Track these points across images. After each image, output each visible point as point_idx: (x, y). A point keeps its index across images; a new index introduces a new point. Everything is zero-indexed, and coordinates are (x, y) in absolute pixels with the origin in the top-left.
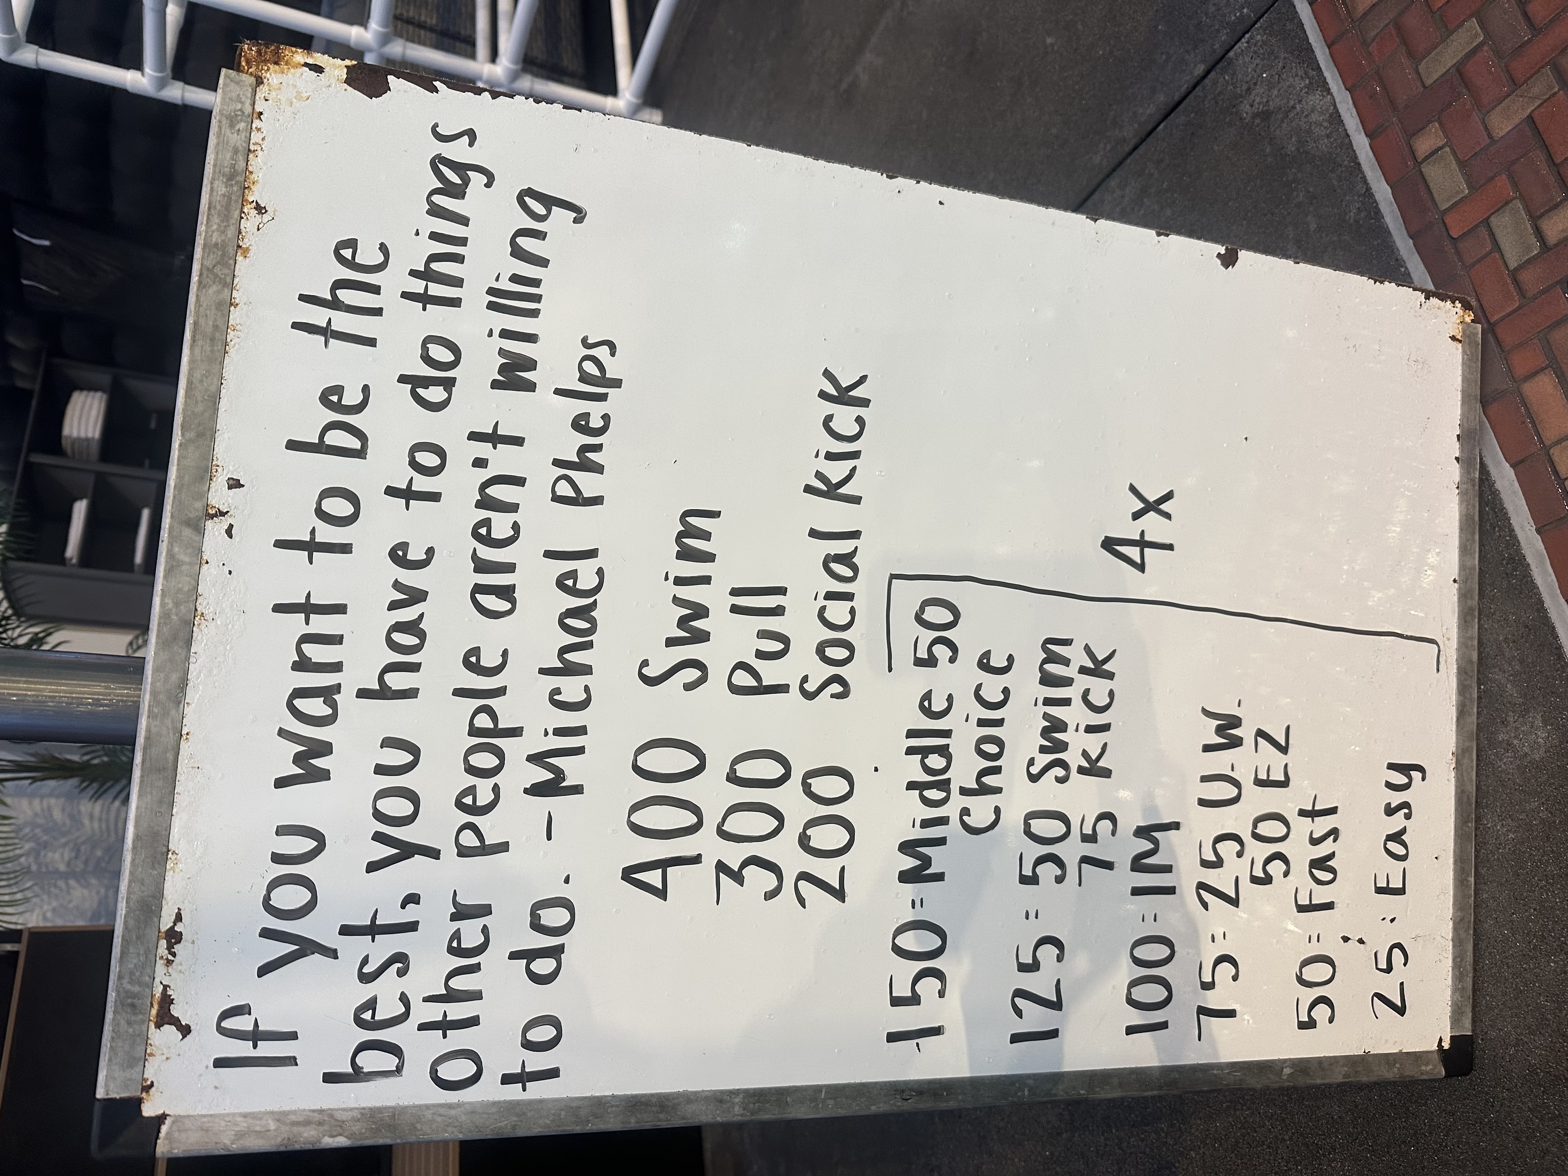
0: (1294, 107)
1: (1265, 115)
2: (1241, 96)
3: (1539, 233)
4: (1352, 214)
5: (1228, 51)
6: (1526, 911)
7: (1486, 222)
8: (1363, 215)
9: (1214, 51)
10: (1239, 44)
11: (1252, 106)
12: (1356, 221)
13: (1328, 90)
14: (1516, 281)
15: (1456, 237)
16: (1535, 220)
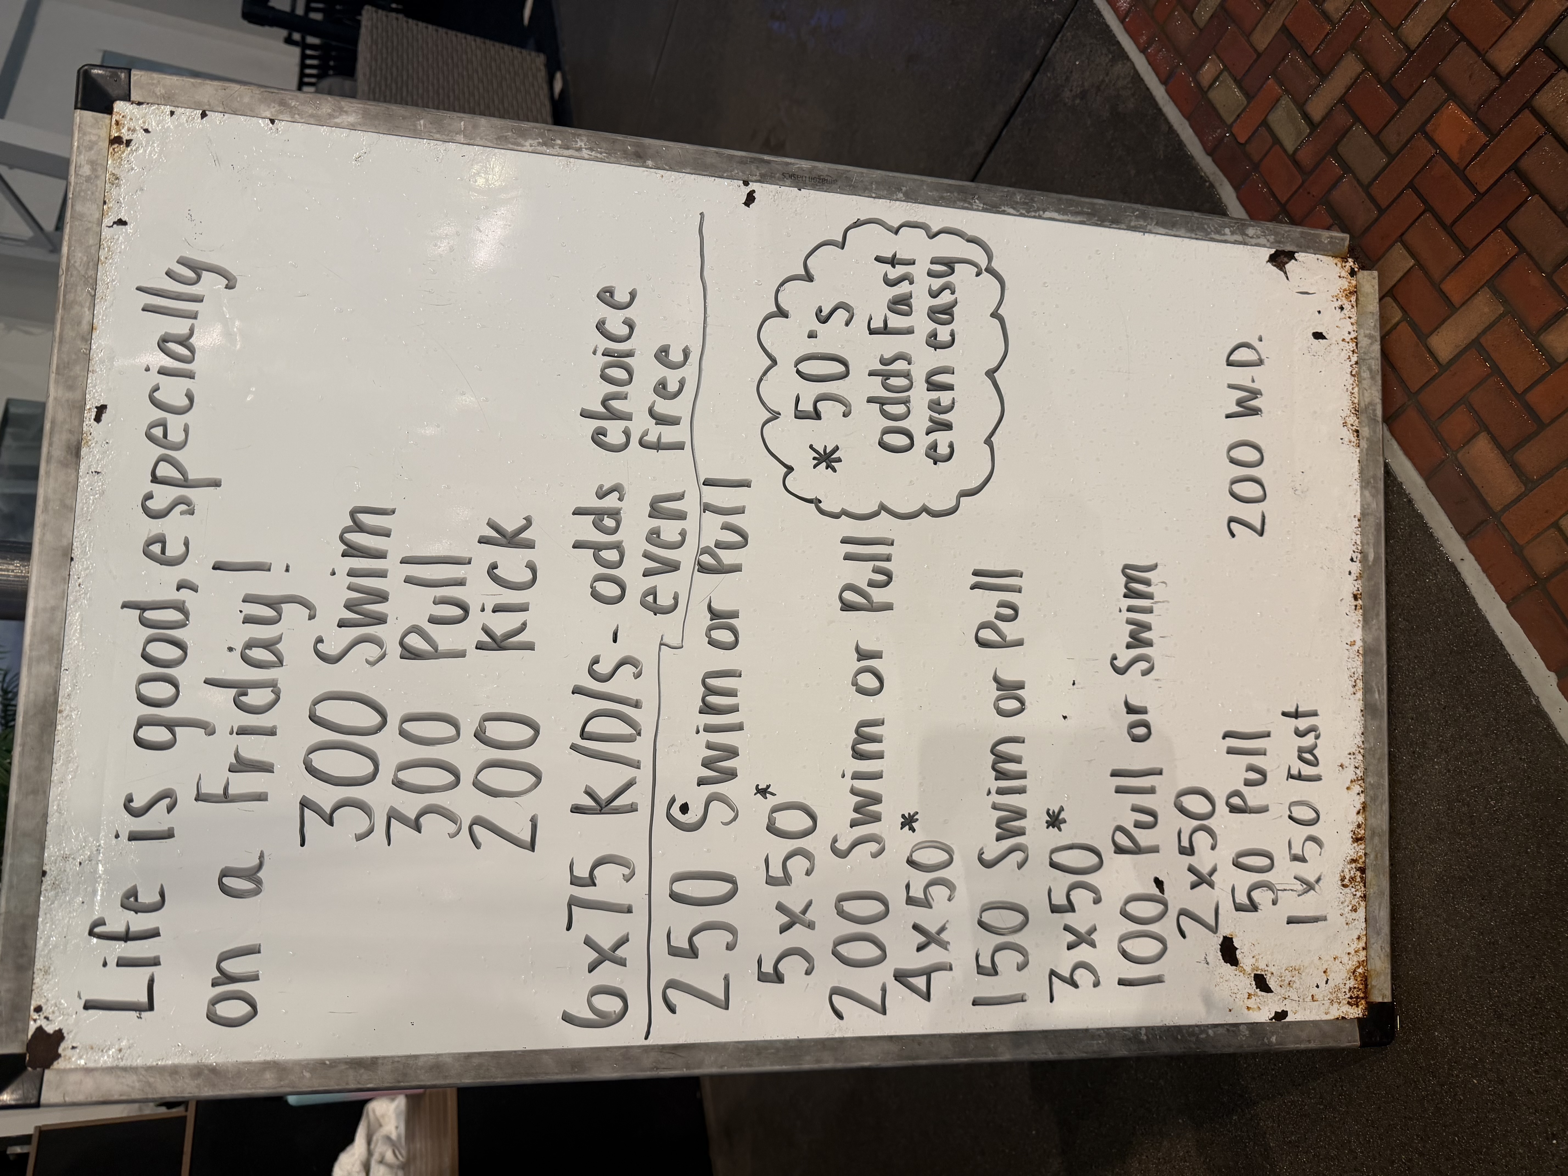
0: (1103, 81)
1: (1081, 95)
2: (1062, 86)
3: (1307, 118)
4: (1160, 152)
5: (1047, 53)
6: (1405, 723)
7: (1264, 122)
8: (1169, 150)
9: (1036, 56)
10: (1055, 44)
11: (1071, 90)
12: (1164, 157)
13: (1128, 59)
14: (1296, 164)
15: (1243, 142)
16: (1301, 107)
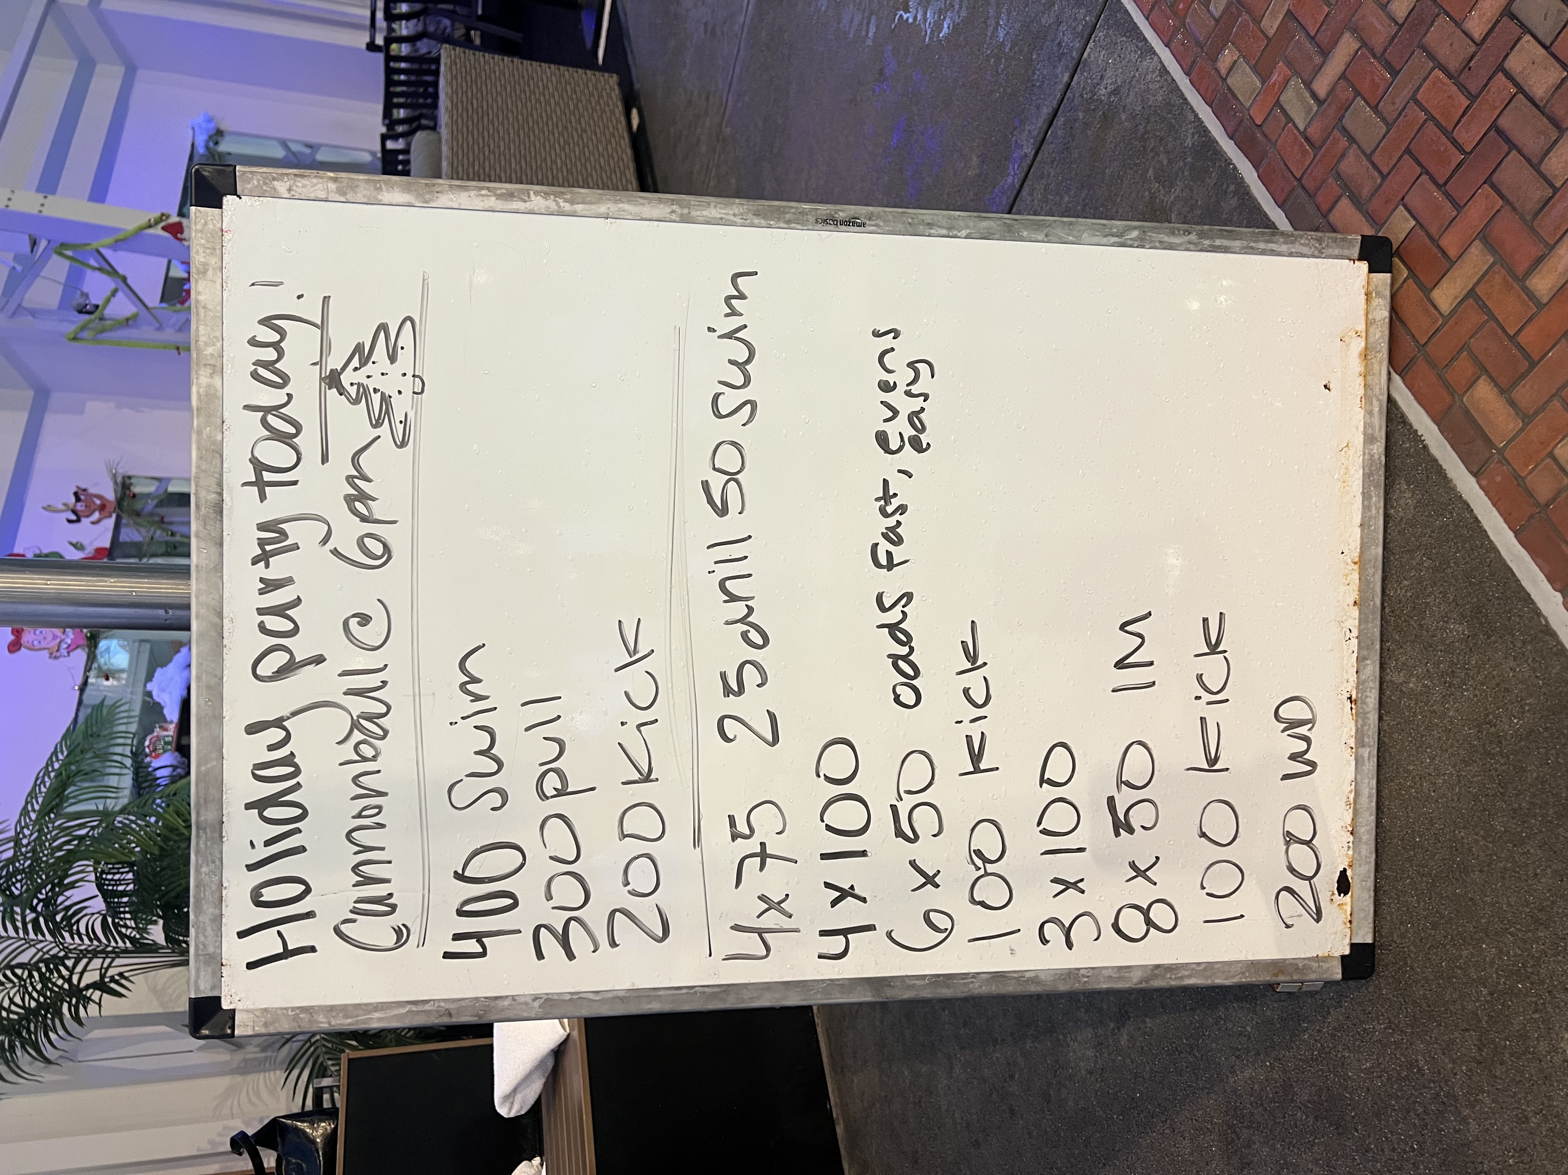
0: (1134, 76)
1: (1115, 92)
2: (1098, 84)
3: (1314, 95)
4: (1189, 139)
5: (1083, 54)
7: (1278, 103)
8: (1196, 137)
9: (1073, 58)
10: (1089, 46)
11: (1106, 88)
12: (1193, 144)
13: (1155, 53)
14: (1307, 139)
15: (1258, 122)
16: (1308, 85)
